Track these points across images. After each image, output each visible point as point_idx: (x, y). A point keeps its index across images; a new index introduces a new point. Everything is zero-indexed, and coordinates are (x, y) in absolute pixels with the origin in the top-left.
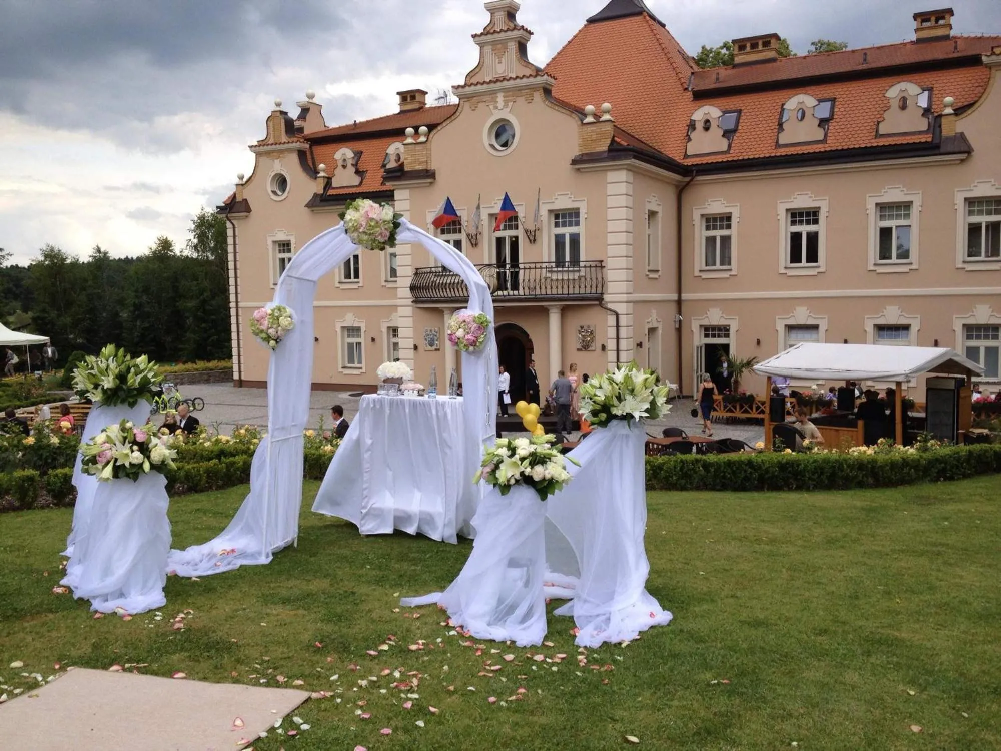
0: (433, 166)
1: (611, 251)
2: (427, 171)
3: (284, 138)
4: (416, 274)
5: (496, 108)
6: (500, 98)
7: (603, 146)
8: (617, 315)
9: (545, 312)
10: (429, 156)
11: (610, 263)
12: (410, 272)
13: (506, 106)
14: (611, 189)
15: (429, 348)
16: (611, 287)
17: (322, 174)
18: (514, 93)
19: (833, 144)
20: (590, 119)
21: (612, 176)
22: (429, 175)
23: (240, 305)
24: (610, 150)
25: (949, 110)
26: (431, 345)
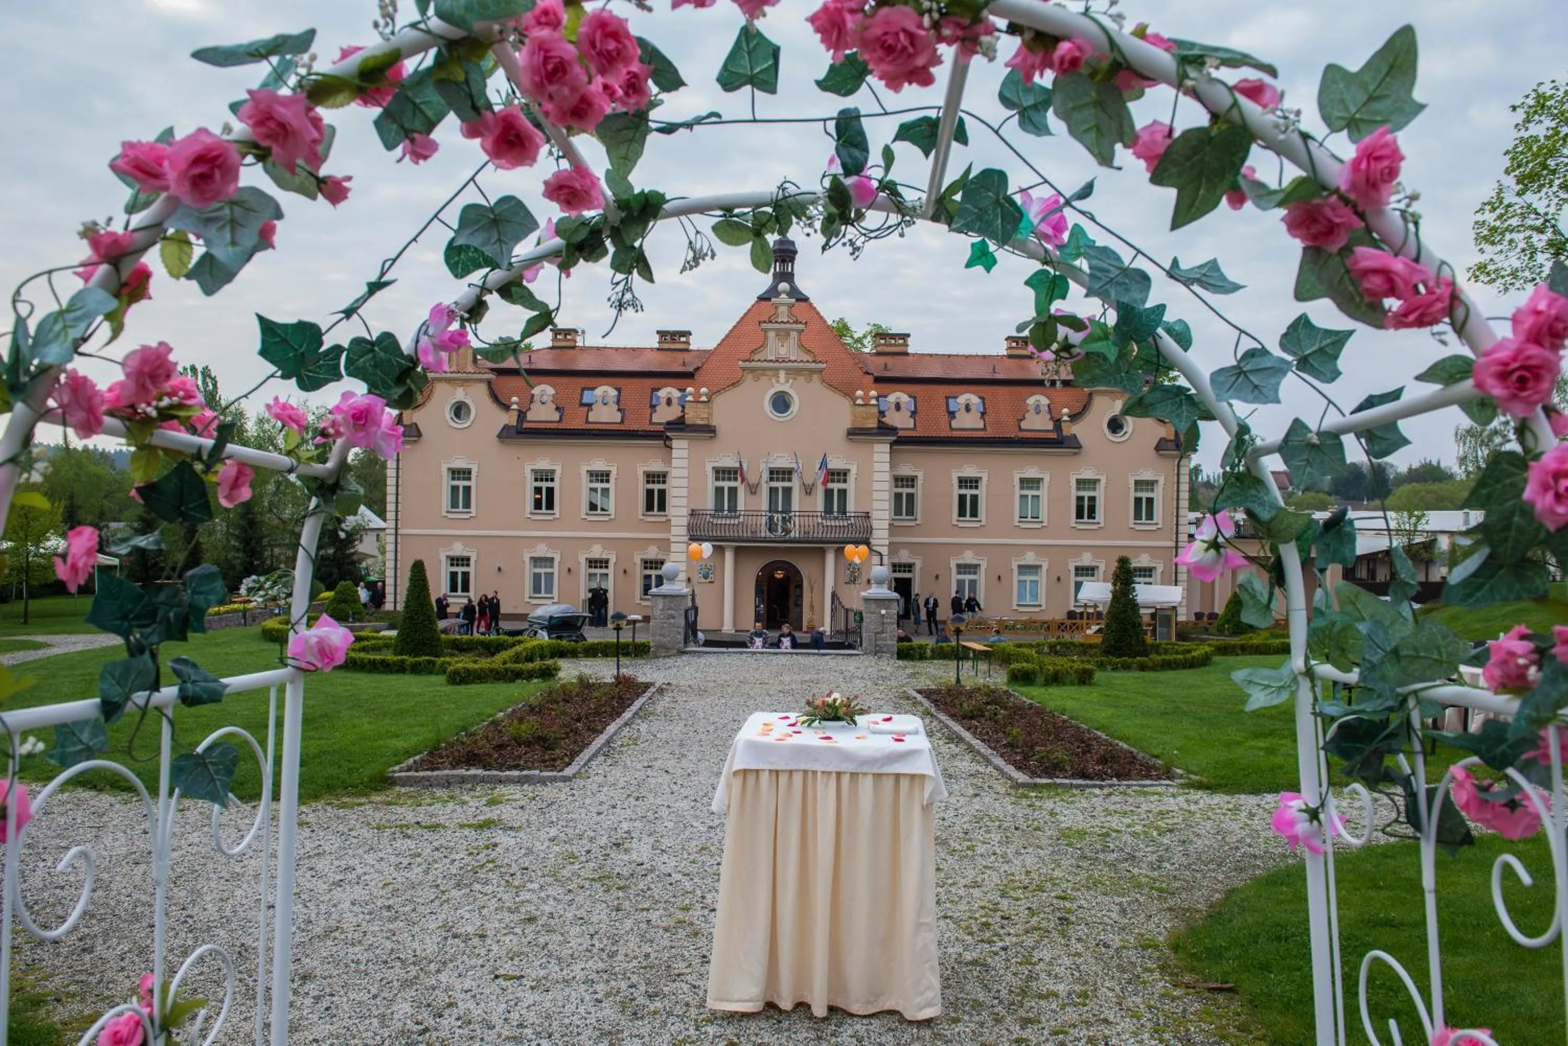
0: (714, 422)
1: (876, 505)
2: (708, 426)
3: (470, 369)
4: (692, 515)
5: (778, 382)
6: (782, 374)
7: (872, 424)
8: (881, 555)
9: (822, 552)
10: (710, 414)
11: (875, 515)
12: (685, 512)
13: (787, 381)
14: (876, 457)
15: (703, 580)
16: (876, 534)
17: (515, 407)
18: (794, 373)
19: (990, 433)
20: (859, 402)
21: (878, 447)
22: (708, 431)
23: (400, 531)
24: (879, 428)
25: (1066, 418)
26: (706, 577)
